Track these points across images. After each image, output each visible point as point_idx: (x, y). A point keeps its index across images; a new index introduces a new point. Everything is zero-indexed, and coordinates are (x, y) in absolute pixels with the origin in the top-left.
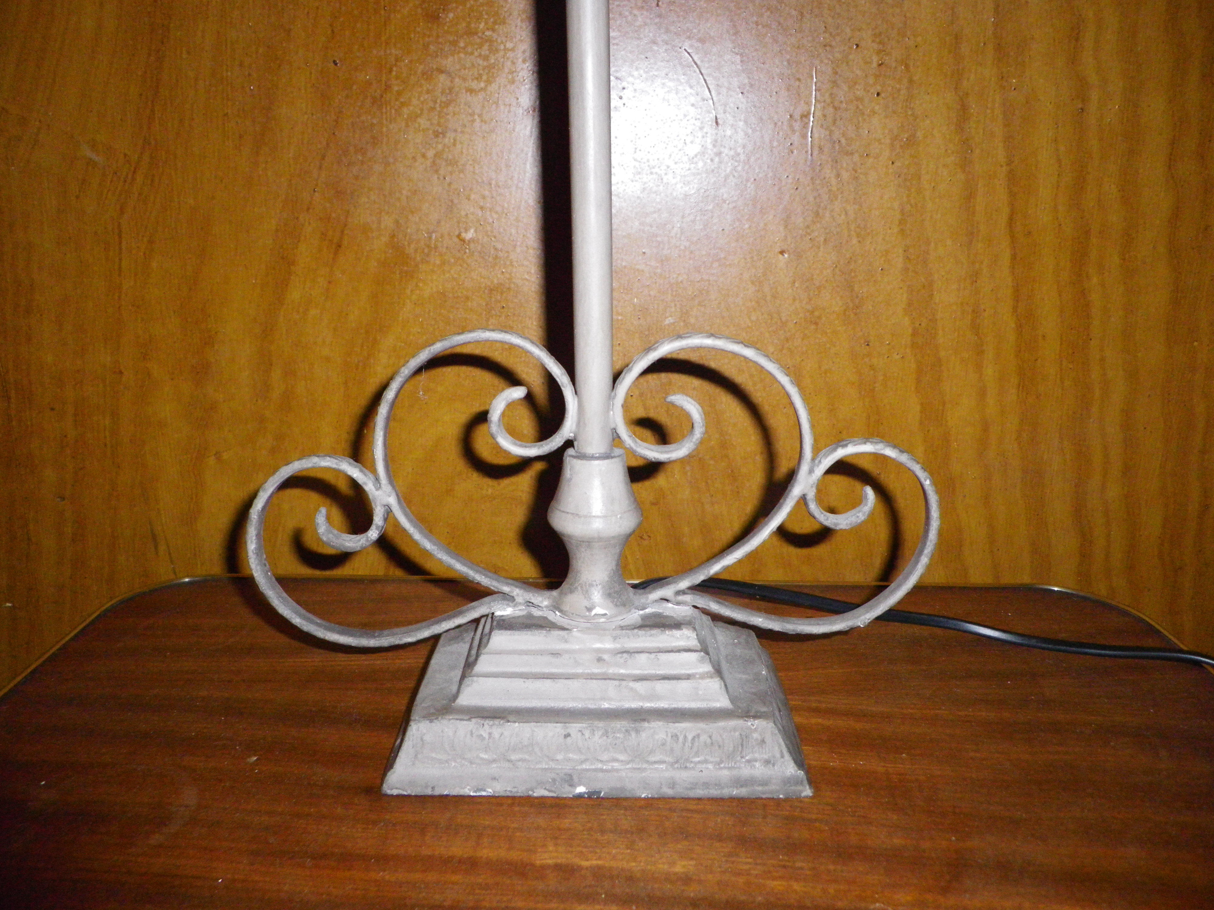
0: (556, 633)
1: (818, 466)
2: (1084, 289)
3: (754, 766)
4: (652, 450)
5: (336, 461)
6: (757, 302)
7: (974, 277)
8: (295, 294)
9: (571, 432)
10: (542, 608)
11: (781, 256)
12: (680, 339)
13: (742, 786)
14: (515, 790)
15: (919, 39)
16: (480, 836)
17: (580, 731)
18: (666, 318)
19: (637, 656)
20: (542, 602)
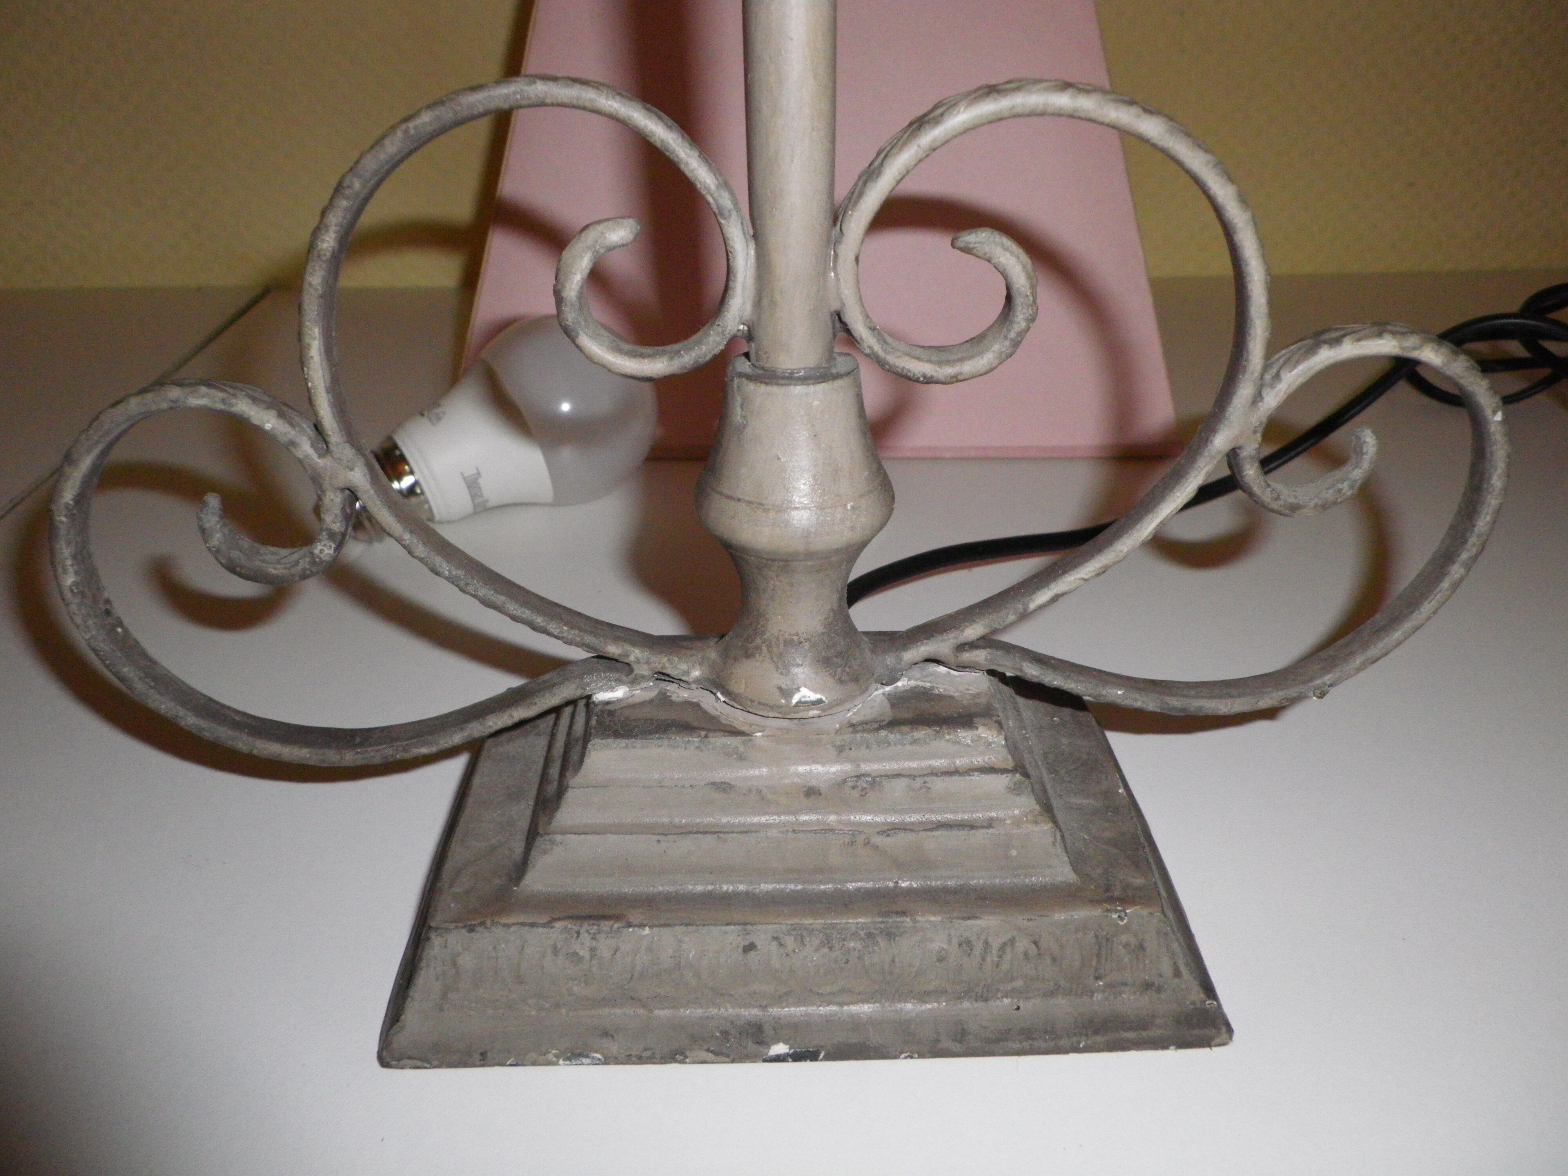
0: (720, 741)
1: (1272, 386)
3: (1122, 994)
4: (919, 359)
5: (221, 395)
9: (741, 322)
10: (688, 684)
12: (995, 95)
13: (1096, 1032)
17: (775, 938)
19: (887, 784)
20: (687, 673)
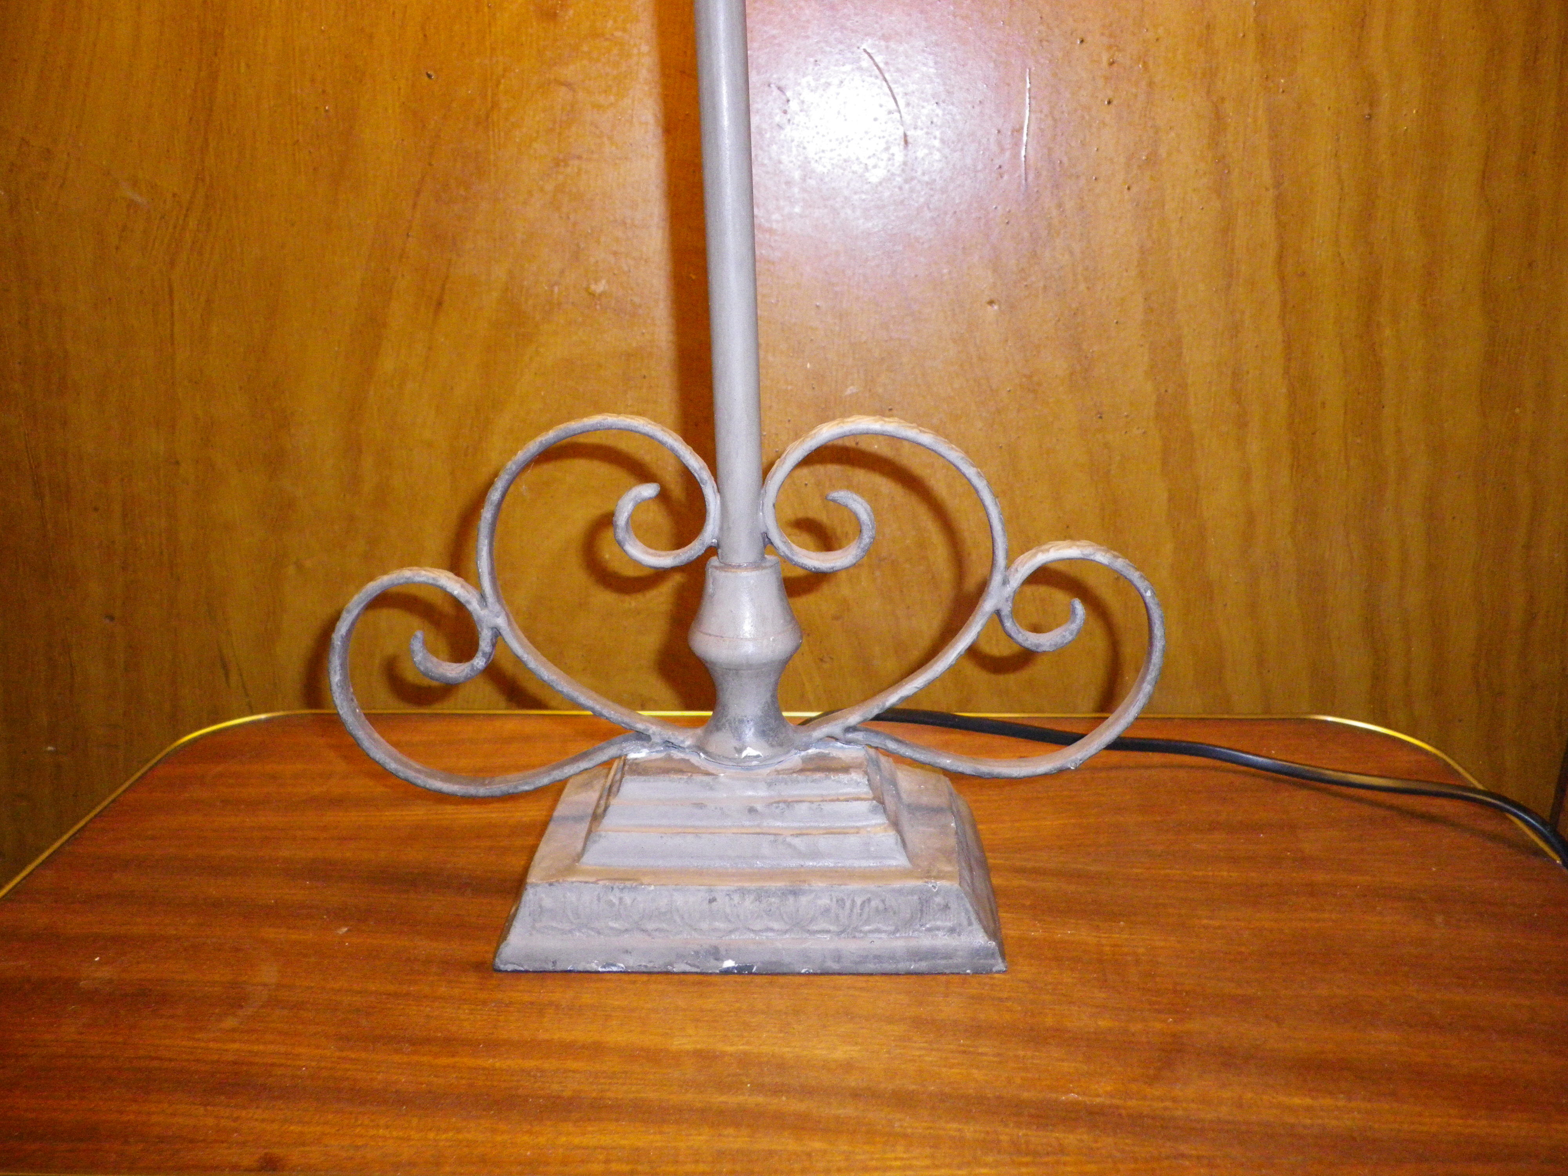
0: (699, 778)
1: (1014, 575)
2: (1374, 344)
3: (936, 935)
4: (812, 558)
5: (432, 575)
6: (961, 365)
7: (1235, 329)
8: (387, 364)
9: (713, 538)
10: (684, 748)
11: (989, 307)
13: (920, 960)
14: (651, 965)
15: (1161, 31)
16: (608, 1017)
17: (728, 895)
18: (847, 387)
19: (797, 806)
20: (683, 742)
